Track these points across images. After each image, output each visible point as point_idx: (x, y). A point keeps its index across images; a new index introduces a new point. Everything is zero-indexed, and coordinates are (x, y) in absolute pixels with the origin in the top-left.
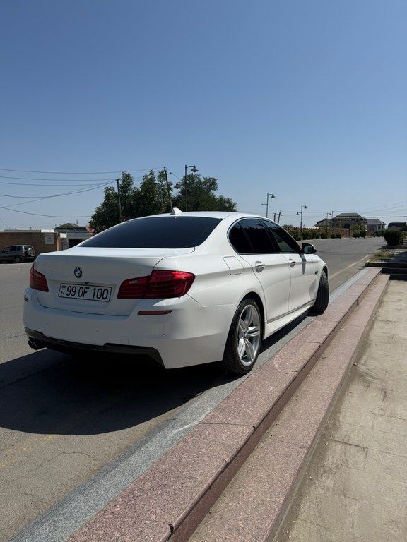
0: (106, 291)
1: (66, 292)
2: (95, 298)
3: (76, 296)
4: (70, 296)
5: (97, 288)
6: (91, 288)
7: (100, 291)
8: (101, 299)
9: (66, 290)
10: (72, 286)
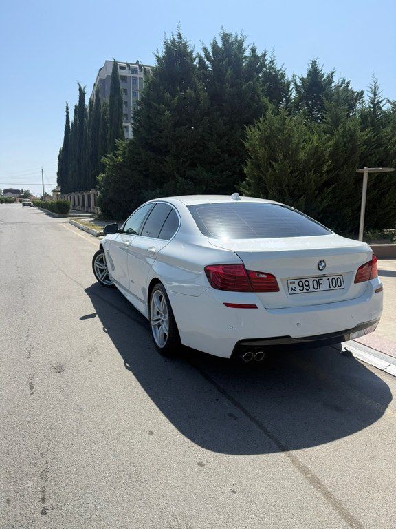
1: (298, 288)
2: (332, 288)
3: (312, 289)
4: (305, 291)
5: (331, 278)
7: (334, 280)
8: (337, 287)
10: (303, 281)
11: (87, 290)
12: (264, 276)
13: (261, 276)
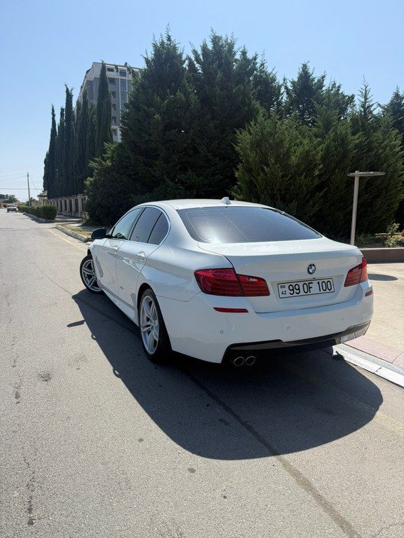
0: (329, 283)
1: (288, 291)
2: (322, 291)
3: (302, 293)
5: (321, 282)
6: (315, 283)
7: (324, 284)
8: (327, 291)
9: (287, 289)
11: (74, 297)
12: (254, 280)
13: (251, 280)
